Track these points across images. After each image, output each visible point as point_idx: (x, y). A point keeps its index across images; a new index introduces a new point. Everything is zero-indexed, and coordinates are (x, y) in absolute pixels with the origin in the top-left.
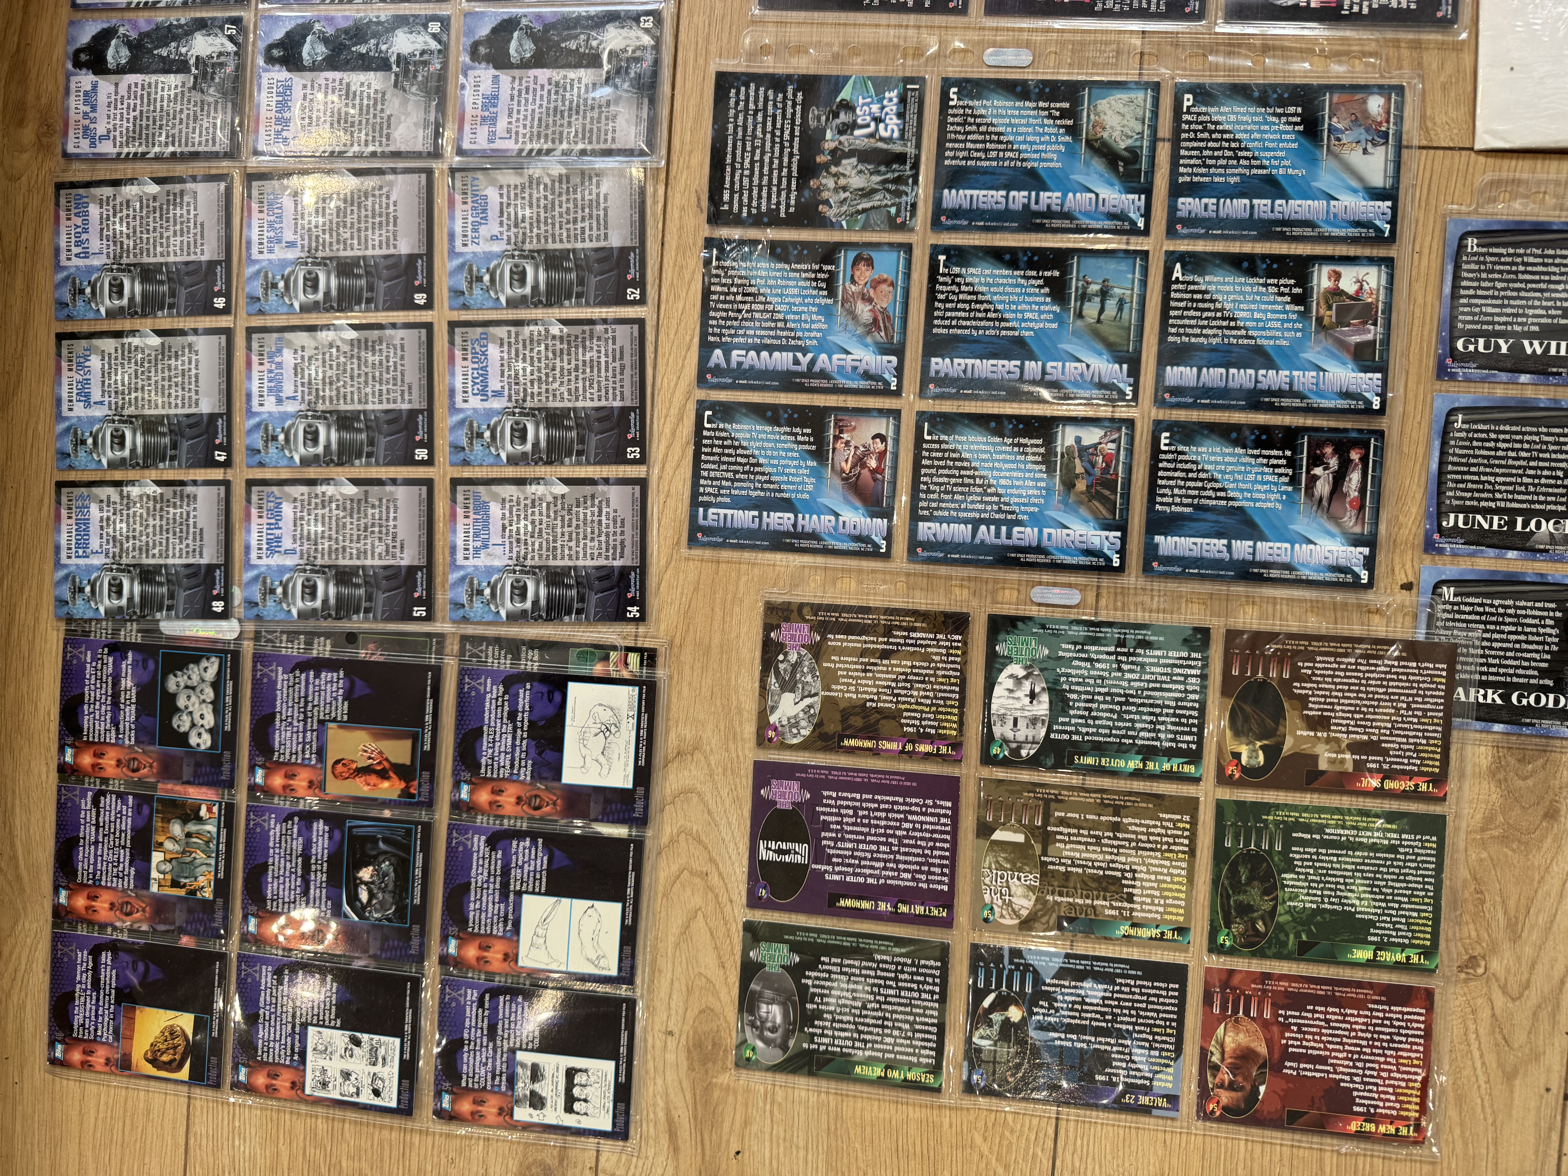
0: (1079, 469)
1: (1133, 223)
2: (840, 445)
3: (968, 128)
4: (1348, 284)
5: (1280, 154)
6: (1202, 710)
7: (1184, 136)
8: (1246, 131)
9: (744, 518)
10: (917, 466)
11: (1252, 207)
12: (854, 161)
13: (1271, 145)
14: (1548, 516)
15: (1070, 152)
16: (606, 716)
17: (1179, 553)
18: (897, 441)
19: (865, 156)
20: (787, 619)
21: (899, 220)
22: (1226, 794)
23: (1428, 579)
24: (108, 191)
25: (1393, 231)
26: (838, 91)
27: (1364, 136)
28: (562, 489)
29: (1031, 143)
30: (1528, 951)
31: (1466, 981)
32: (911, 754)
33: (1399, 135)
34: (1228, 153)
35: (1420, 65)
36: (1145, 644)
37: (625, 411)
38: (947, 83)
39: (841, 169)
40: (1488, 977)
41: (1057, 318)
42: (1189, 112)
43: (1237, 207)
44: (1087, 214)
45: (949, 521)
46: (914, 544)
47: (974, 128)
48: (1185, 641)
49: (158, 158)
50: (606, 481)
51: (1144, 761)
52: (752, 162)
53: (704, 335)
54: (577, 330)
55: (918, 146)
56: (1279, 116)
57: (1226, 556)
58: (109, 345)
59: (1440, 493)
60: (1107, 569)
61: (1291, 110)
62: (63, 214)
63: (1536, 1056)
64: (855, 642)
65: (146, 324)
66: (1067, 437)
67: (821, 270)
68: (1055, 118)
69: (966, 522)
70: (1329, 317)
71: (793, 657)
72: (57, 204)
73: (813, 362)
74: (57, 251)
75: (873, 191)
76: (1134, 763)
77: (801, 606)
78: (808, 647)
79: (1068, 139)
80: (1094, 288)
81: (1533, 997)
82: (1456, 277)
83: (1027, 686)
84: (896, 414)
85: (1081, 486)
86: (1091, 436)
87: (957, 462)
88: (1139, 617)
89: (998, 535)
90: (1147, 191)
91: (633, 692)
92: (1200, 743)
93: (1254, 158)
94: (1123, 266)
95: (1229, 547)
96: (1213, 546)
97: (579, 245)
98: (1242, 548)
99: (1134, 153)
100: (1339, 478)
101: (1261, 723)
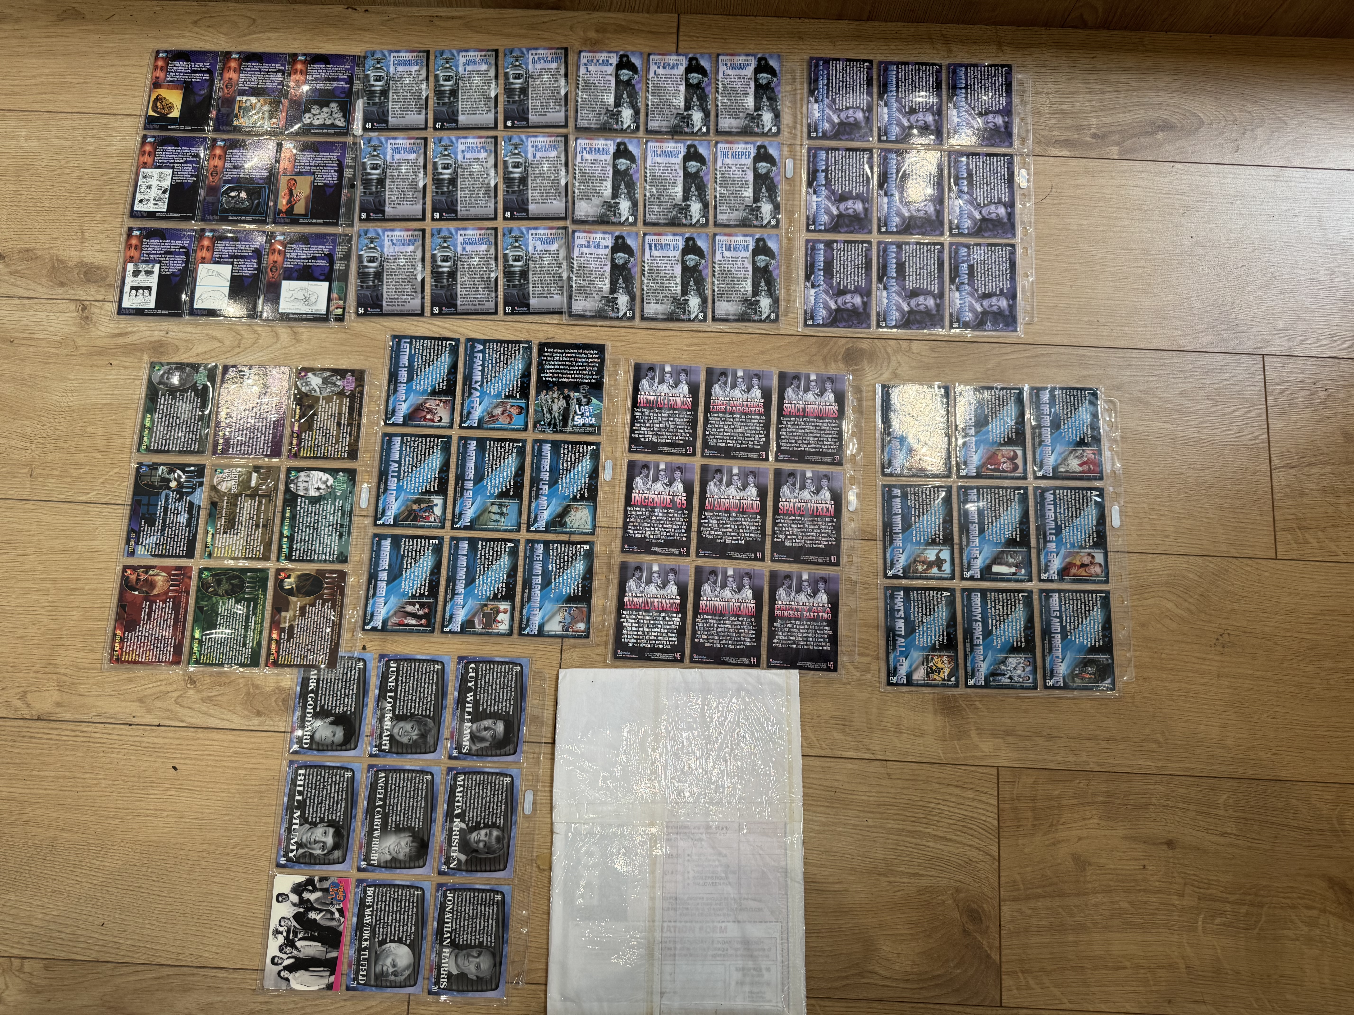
0: (422, 506)
1: (533, 525)
2: (437, 402)
3: (577, 454)
5: (561, 587)
6: (310, 561)
7: (571, 546)
8: (571, 572)
9: (405, 360)
10: (427, 436)
11: (538, 575)
12: (565, 405)
13: (565, 583)
14: (394, 707)
15: (565, 498)
16: (313, 299)
17: (382, 549)
19: (567, 410)
20: (356, 380)
21: (538, 425)
22: (272, 573)
23: (367, 656)
24: (563, 71)
25: (524, 635)
27: (567, 622)
28: (420, 278)
29: (570, 481)
30: (197, 706)
31: (184, 680)
32: (292, 436)
34: (562, 565)
35: (598, 645)
36: (341, 536)
37: (455, 306)
38: (598, 444)
39: (561, 400)
40: (186, 689)
42: (581, 548)
43: (538, 568)
44: (537, 505)
45: (401, 451)
46: (391, 436)
47: (577, 456)
48: (342, 553)
49: (577, 95)
50: (423, 298)
51: (287, 537)
52: (566, 361)
53: (490, 341)
54: (493, 285)
56: (578, 586)
57: (380, 569)
58: (492, 73)
59: (406, 660)
60: (376, 518)
61: (580, 591)
62: (553, 51)
63: (149, 711)
64: (345, 410)
65: (501, 90)
67: (517, 392)
68: (580, 491)
69: (400, 458)
70: (487, 609)
71: (338, 383)
72: (558, 49)
73: (476, 389)
74: (536, 49)
75: (551, 414)
76: (286, 533)
77: (363, 386)
78: (343, 390)
79: (571, 497)
80: (504, 510)
81: (177, 709)
82: (503, 663)
83: (323, 486)
87: (428, 453)
88: (354, 533)
89: (393, 472)
90: (547, 531)
91: (324, 311)
92: (295, 560)
93: (559, 576)
95: (384, 570)
96: (385, 563)
97: (531, 285)
98: (384, 575)
99: (563, 524)
100: (414, 615)
101: (303, 587)
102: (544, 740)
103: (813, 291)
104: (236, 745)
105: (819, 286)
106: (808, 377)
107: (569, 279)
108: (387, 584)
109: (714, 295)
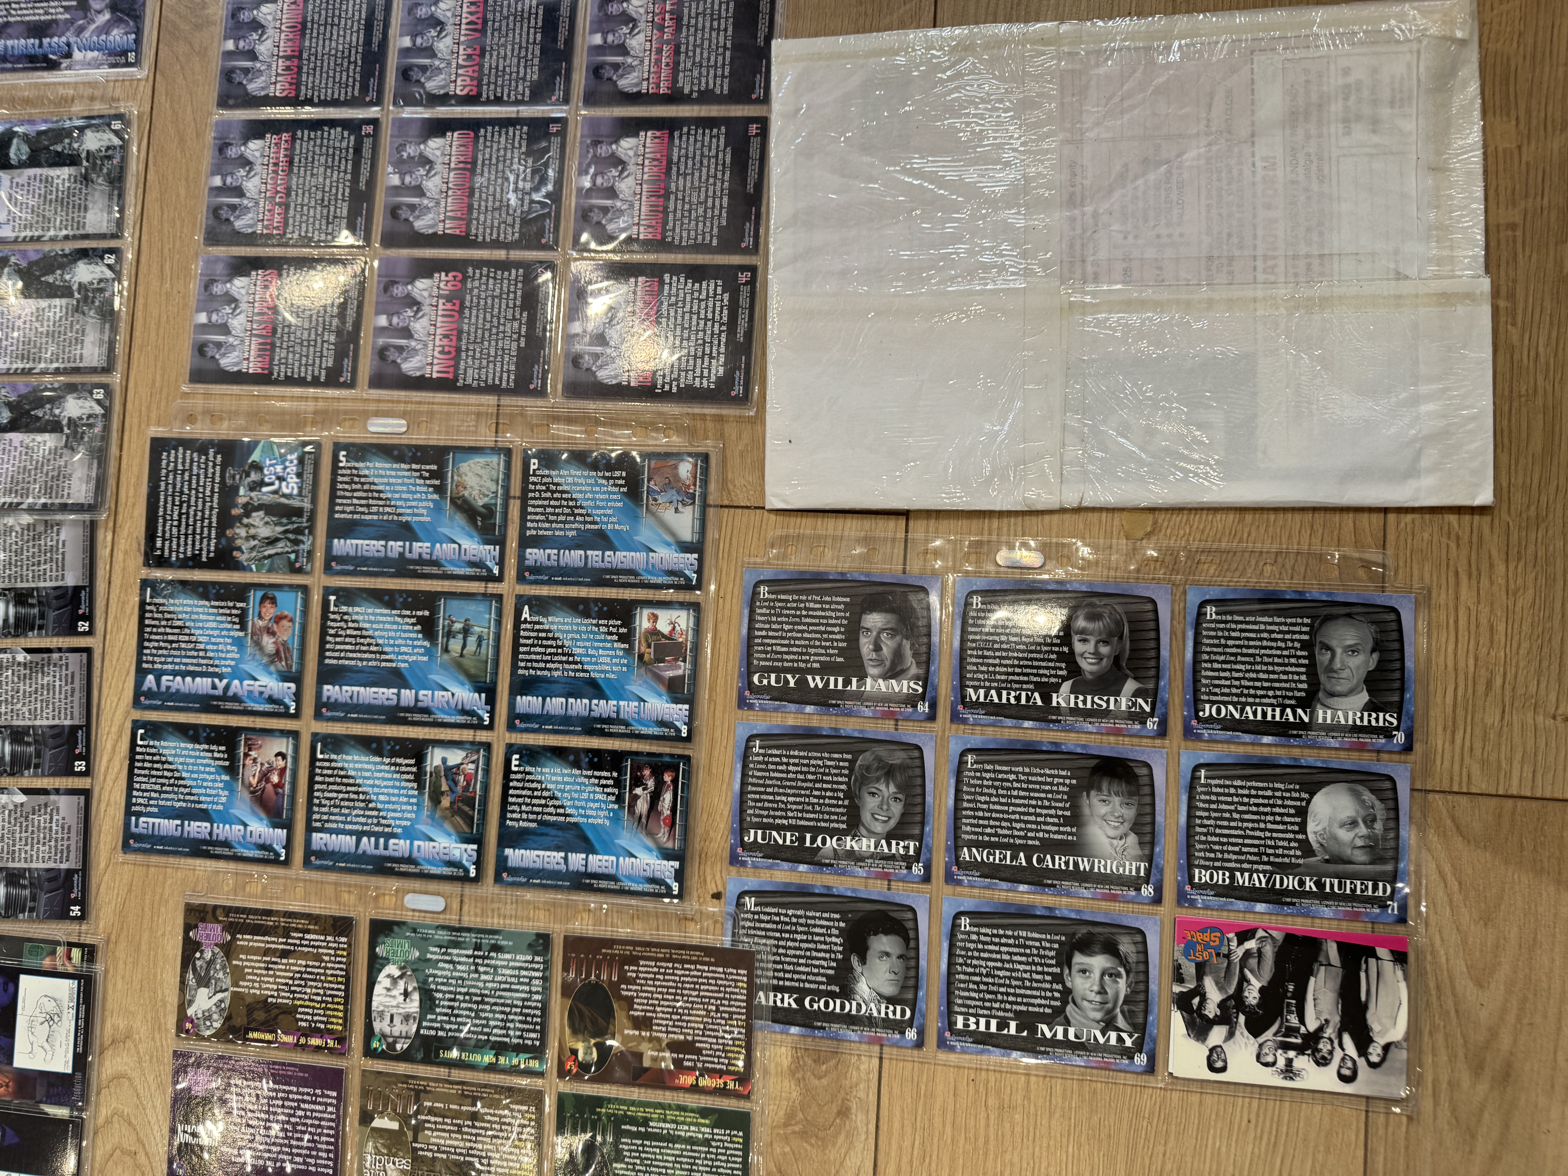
0: (445, 787)
1: (490, 570)
2: (249, 762)
3: (354, 487)
4: (663, 627)
5: (609, 512)
6: (545, 1009)
7: (531, 495)
8: (581, 492)
9: (168, 826)
10: (311, 782)
11: (586, 557)
12: (261, 513)
13: (601, 504)
14: (832, 833)
15: (438, 508)
16: (50, 1006)
17: (524, 864)
18: (296, 759)
19: (271, 509)
20: (203, 920)
21: (297, 565)
22: (567, 1087)
23: (732, 890)
25: (699, 580)
26: (250, 453)
27: (676, 497)
28: (21, 798)
29: (406, 500)
32: (304, 1047)
33: (704, 496)
34: (567, 511)
35: (722, 436)
36: (497, 948)
37: (74, 729)
38: (337, 447)
39: (250, 521)
41: (428, 652)
42: (534, 475)
43: (573, 558)
44: (451, 562)
45: (338, 832)
46: (309, 852)
47: (359, 486)
48: (530, 945)
50: (57, 791)
51: (496, 1055)
52: (180, 514)
53: (139, 662)
54: (37, 657)
55: (314, 501)
56: (608, 479)
57: (563, 867)
59: (742, 811)
60: (465, 879)
61: (617, 474)
64: (258, 942)
66: (435, 758)
67: (234, 607)
68: (425, 478)
69: (351, 833)
70: (650, 654)
71: (208, 955)
73: (227, 688)
75: (277, 540)
76: (488, 1058)
77: (215, 907)
78: (221, 946)
79: (436, 497)
80: (458, 626)
82: (751, 620)
83: (401, 984)
84: (295, 735)
85: (446, 802)
86: (455, 757)
87: (344, 779)
88: (494, 922)
89: (377, 846)
90: (501, 542)
91: (73, 984)
92: (543, 1039)
93: (588, 515)
94: (481, 607)
95: (566, 859)
96: (553, 859)
97: (42, 584)
98: (577, 860)
99: (489, 510)
100: (655, 798)
101: (594, 1023)
102: (901, 535)
103: (77, 55)
104: (905, 1159)
105: (68, 45)
106: (228, 55)
107: (31, 510)
108: (594, 851)
109: (75, 237)
